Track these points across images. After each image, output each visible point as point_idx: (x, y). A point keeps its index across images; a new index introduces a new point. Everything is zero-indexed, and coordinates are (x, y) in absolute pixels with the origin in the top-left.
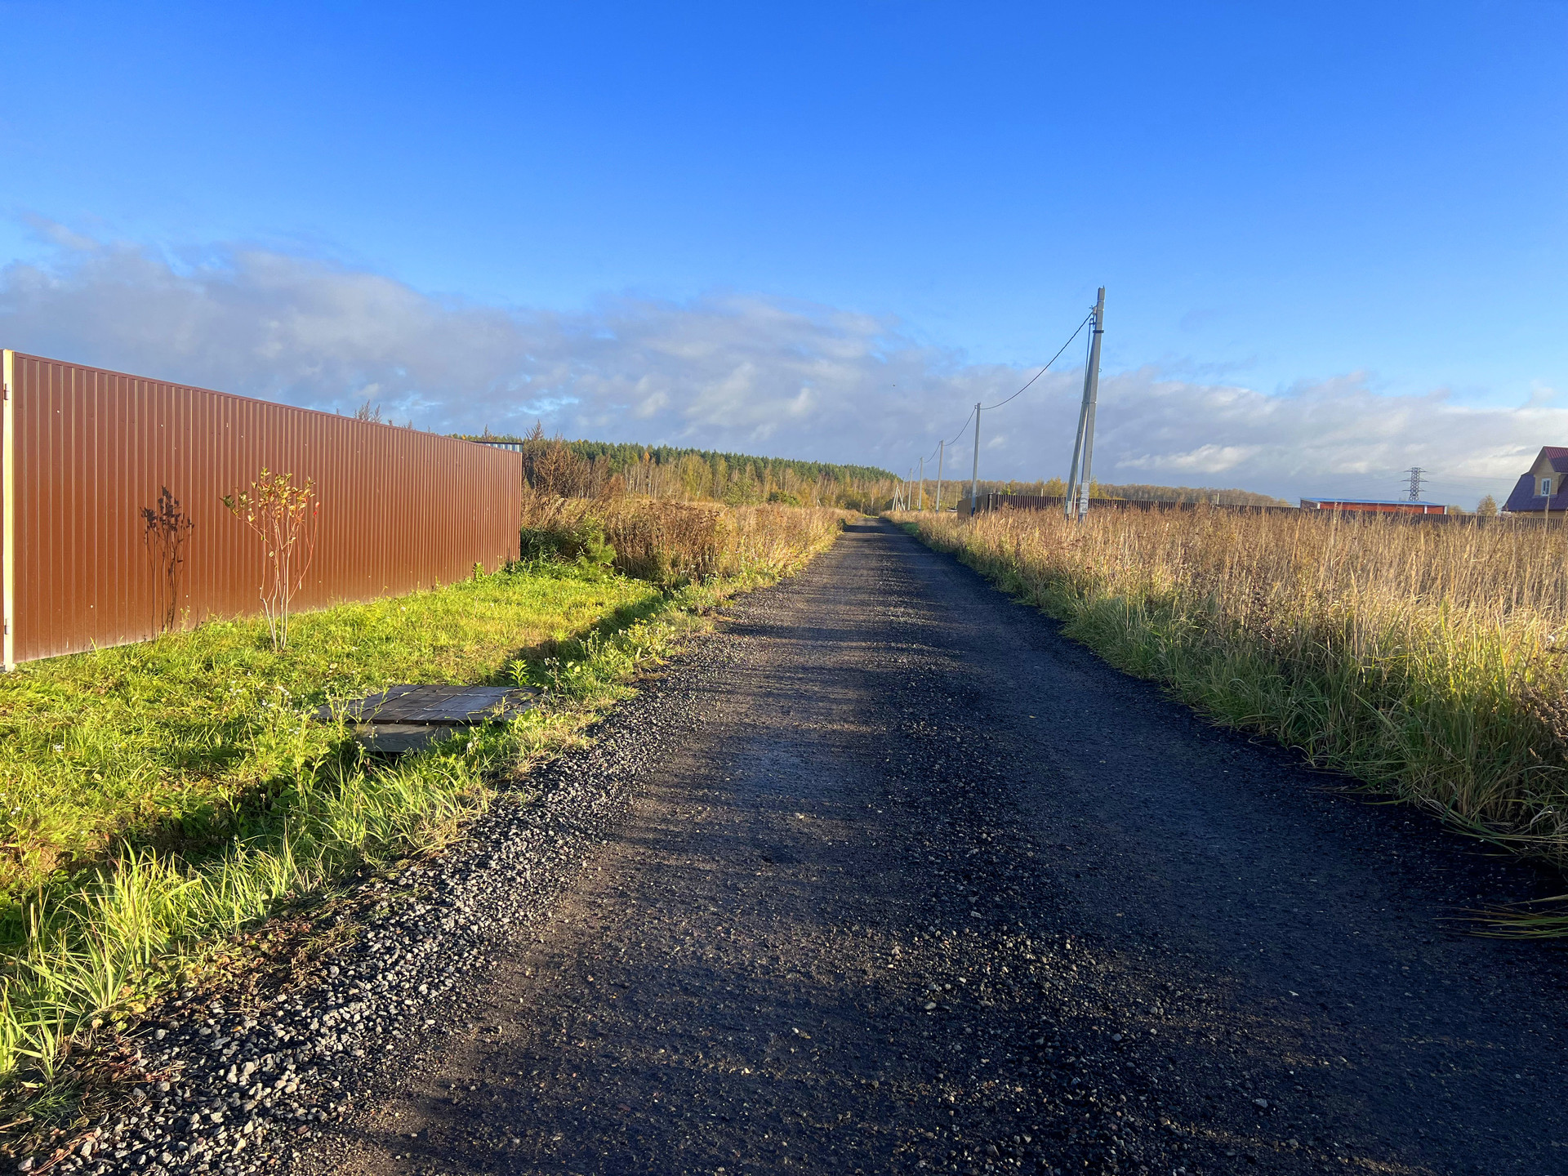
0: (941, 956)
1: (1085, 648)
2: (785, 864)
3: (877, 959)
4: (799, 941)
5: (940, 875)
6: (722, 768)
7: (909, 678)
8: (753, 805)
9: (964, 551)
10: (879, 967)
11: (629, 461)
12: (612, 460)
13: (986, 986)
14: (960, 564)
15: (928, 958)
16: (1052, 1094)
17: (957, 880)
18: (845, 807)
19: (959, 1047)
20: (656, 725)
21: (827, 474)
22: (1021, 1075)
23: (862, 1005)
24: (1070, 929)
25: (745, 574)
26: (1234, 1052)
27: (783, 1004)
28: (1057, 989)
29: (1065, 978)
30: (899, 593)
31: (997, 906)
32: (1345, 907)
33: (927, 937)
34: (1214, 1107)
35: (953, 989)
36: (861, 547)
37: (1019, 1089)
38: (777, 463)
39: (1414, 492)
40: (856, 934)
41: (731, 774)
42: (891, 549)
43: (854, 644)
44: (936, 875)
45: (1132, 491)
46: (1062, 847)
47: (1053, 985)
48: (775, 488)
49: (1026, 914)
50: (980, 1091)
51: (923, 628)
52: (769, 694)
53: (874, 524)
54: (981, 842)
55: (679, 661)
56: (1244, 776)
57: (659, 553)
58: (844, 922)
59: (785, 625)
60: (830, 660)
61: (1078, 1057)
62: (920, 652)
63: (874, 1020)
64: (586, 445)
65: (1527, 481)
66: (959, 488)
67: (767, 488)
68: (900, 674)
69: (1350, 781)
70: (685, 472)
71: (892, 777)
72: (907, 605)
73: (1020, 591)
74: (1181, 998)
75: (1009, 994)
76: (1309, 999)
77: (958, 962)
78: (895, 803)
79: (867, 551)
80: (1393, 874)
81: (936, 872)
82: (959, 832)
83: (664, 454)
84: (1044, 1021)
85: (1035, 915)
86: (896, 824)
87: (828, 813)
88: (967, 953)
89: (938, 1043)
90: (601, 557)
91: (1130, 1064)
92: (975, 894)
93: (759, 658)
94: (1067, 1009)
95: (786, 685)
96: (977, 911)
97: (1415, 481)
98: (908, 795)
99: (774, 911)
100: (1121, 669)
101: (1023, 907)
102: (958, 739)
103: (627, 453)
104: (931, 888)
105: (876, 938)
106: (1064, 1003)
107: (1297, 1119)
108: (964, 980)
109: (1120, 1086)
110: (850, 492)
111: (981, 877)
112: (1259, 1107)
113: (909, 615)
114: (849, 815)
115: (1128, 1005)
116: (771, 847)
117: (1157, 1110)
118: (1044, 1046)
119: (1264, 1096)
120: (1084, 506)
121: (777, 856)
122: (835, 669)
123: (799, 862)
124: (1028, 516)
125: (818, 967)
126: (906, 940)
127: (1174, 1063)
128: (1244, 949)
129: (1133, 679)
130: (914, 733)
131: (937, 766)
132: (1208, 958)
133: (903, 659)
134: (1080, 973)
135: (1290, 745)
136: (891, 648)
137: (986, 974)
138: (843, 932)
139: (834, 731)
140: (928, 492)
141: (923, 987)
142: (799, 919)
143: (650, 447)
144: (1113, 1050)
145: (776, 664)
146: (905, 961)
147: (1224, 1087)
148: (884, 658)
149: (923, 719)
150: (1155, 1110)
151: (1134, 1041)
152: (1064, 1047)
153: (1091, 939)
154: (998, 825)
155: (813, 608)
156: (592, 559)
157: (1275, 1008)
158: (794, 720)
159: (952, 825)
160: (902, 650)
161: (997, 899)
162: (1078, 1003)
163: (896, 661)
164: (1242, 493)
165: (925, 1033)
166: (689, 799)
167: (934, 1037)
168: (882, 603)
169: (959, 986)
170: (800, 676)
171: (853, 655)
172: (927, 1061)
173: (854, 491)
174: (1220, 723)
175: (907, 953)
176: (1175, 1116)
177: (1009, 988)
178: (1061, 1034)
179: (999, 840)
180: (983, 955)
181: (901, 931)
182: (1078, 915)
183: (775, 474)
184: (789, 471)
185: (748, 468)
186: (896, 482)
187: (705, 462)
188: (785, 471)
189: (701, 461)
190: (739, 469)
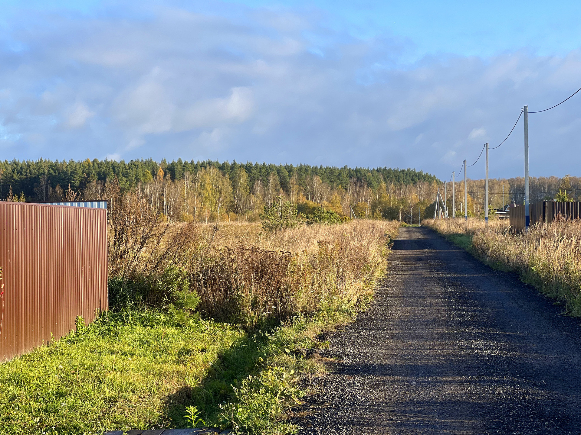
7: (509, 407)
42: (448, 269)
43: (450, 379)
51: (507, 360)
55: (313, 400)
60: (438, 394)
68: (501, 404)
72: (486, 336)
90: (187, 304)
113: (491, 347)
133: (500, 391)
136: (484, 381)
145: (394, 400)
156: (177, 305)
160: (495, 381)
163: (493, 393)
168: (463, 336)
183: (301, 184)
184: (317, 179)
185: (272, 178)
186: (435, 185)
187: (224, 174)
188: (311, 179)
189: (220, 174)
190: (262, 180)
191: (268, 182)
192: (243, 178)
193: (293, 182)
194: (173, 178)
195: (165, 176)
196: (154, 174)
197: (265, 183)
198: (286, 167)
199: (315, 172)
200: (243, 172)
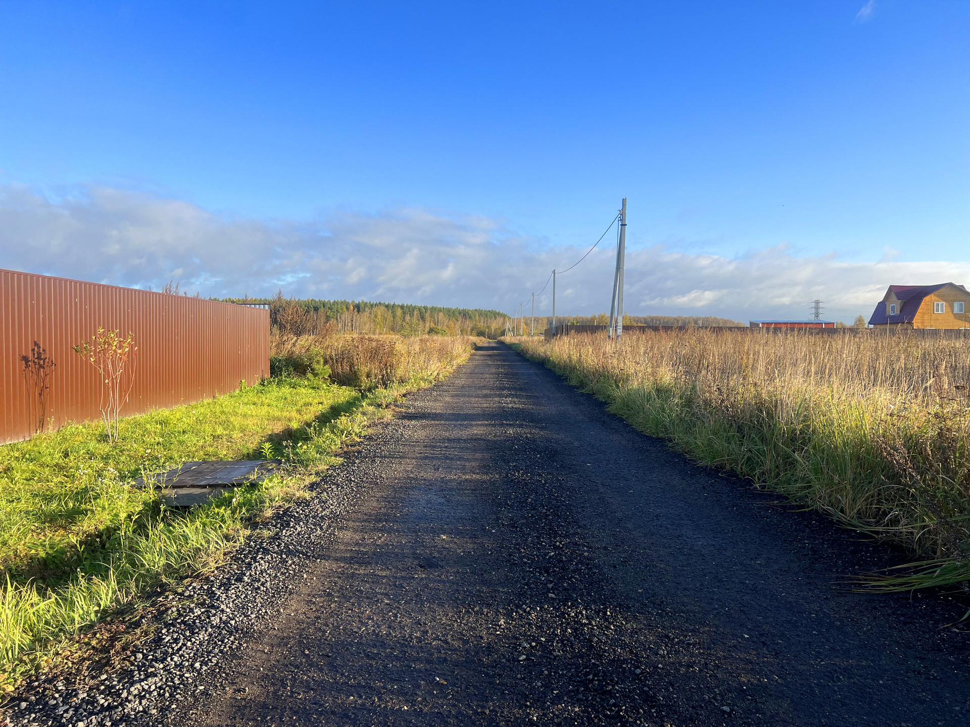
0: (530, 624)
1: (621, 420)
2: (433, 569)
3: (490, 628)
4: (441, 619)
5: (530, 571)
6: (395, 508)
7: (513, 443)
8: (414, 531)
9: (549, 360)
10: (491, 634)
11: (340, 311)
12: (330, 311)
13: (557, 643)
14: (546, 369)
15: (522, 626)
16: (597, 712)
17: (541, 574)
18: (472, 529)
19: (539, 684)
20: (354, 481)
21: (465, 315)
22: (578, 700)
23: (479, 659)
24: (609, 602)
25: (413, 380)
26: (710, 676)
27: (428, 661)
28: (601, 642)
29: (606, 634)
30: (509, 389)
31: (565, 589)
32: (777, 578)
33: (521, 612)
34: (697, 714)
35: (537, 645)
36: (486, 360)
37: (577, 709)
38: (433, 309)
39: (817, 315)
40: (476, 613)
41: (401, 512)
42: (505, 360)
43: (480, 423)
44: (527, 571)
45: (649, 319)
46: (605, 548)
47: (599, 639)
48: (432, 325)
49: (583, 594)
50: (553, 712)
51: (522, 410)
52: (426, 458)
53: (494, 345)
54: (556, 548)
55: (370, 438)
56: (716, 497)
57: (358, 369)
58: (469, 605)
59: (438, 412)
61: (613, 686)
62: (521, 426)
63: (487, 669)
64: (313, 303)
65: (882, 306)
66: (545, 321)
67: (428, 325)
68: (508, 441)
69: (780, 497)
70: (376, 316)
71: (501, 508)
72: (513, 396)
73: (582, 385)
74: (678, 643)
75: (572, 647)
76: (755, 639)
77: (541, 627)
78: (503, 525)
79: (490, 363)
80: (805, 555)
81: (528, 569)
82: (542, 542)
83: (363, 306)
84: (593, 663)
85: (589, 594)
86: (504, 539)
87: (460, 533)
88: (546, 621)
89: (527, 682)
90: (321, 373)
91: (646, 689)
92: (551, 582)
93: (421, 434)
94: (607, 655)
95: (437, 451)
96: (553, 593)
97: (817, 308)
98: (512, 519)
99: (425, 601)
100: (643, 432)
101: (580, 589)
102: (543, 481)
103: (339, 306)
104: (525, 580)
105: (489, 615)
106: (605, 651)
107: (747, 718)
108: (543, 639)
109: (639, 704)
110: (479, 326)
111: (555, 571)
112: (725, 712)
113: (514, 402)
114: (474, 535)
115: (645, 650)
116: (425, 558)
117: (662, 717)
118: (593, 680)
119: (728, 705)
120: (620, 331)
121: (428, 564)
122: (468, 439)
123: (442, 567)
124: (586, 338)
125: (452, 636)
126: (508, 615)
127: (673, 686)
128: (716, 609)
129: (650, 438)
130: (516, 478)
131: (530, 500)
132: (694, 616)
133: (511, 431)
134: (616, 630)
135: (744, 476)
136: (502, 424)
137: (557, 634)
138: (468, 612)
139: (466, 480)
140: (526, 324)
141: (518, 645)
142: (441, 605)
143: (353, 302)
144: (635, 679)
146: (507, 629)
147: (703, 700)
148: (498, 431)
149: (522, 469)
150: (661, 718)
151: (649, 673)
152: (605, 680)
153: (623, 607)
154: (566, 536)
155: (456, 400)
156: (315, 375)
157: (735, 646)
158: (441, 474)
159: (538, 538)
160: (510, 425)
161: (565, 585)
162: (614, 650)
163: (506, 433)
164: (715, 319)
165: (519, 676)
166: (375, 529)
167: (524, 678)
168: (498, 396)
169: (539, 642)
170: (446, 445)
171: (478, 430)
172: (519, 694)
173: (481, 325)
174: (702, 464)
175: (508, 623)
176: (673, 721)
177: (571, 643)
178: (604, 672)
179: (567, 546)
180: (556, 622)
181: (505, 609)
182: (615, 593)
183: (432, 316)
184: (441, 314)
185: (415, 313)
186: (507, 319)
187: (388, 310)
188: (438, 314)
189: (386, 310)
190: (410, 314)
191: (413, 315)
192: (399, 312)
193: (427, 315)
194: (358, 311)
195: (354, 310)
196: (347, 308)
197: (412, 315)
198: (424, 307)
199: (440, 310)
200: (399, 309)
